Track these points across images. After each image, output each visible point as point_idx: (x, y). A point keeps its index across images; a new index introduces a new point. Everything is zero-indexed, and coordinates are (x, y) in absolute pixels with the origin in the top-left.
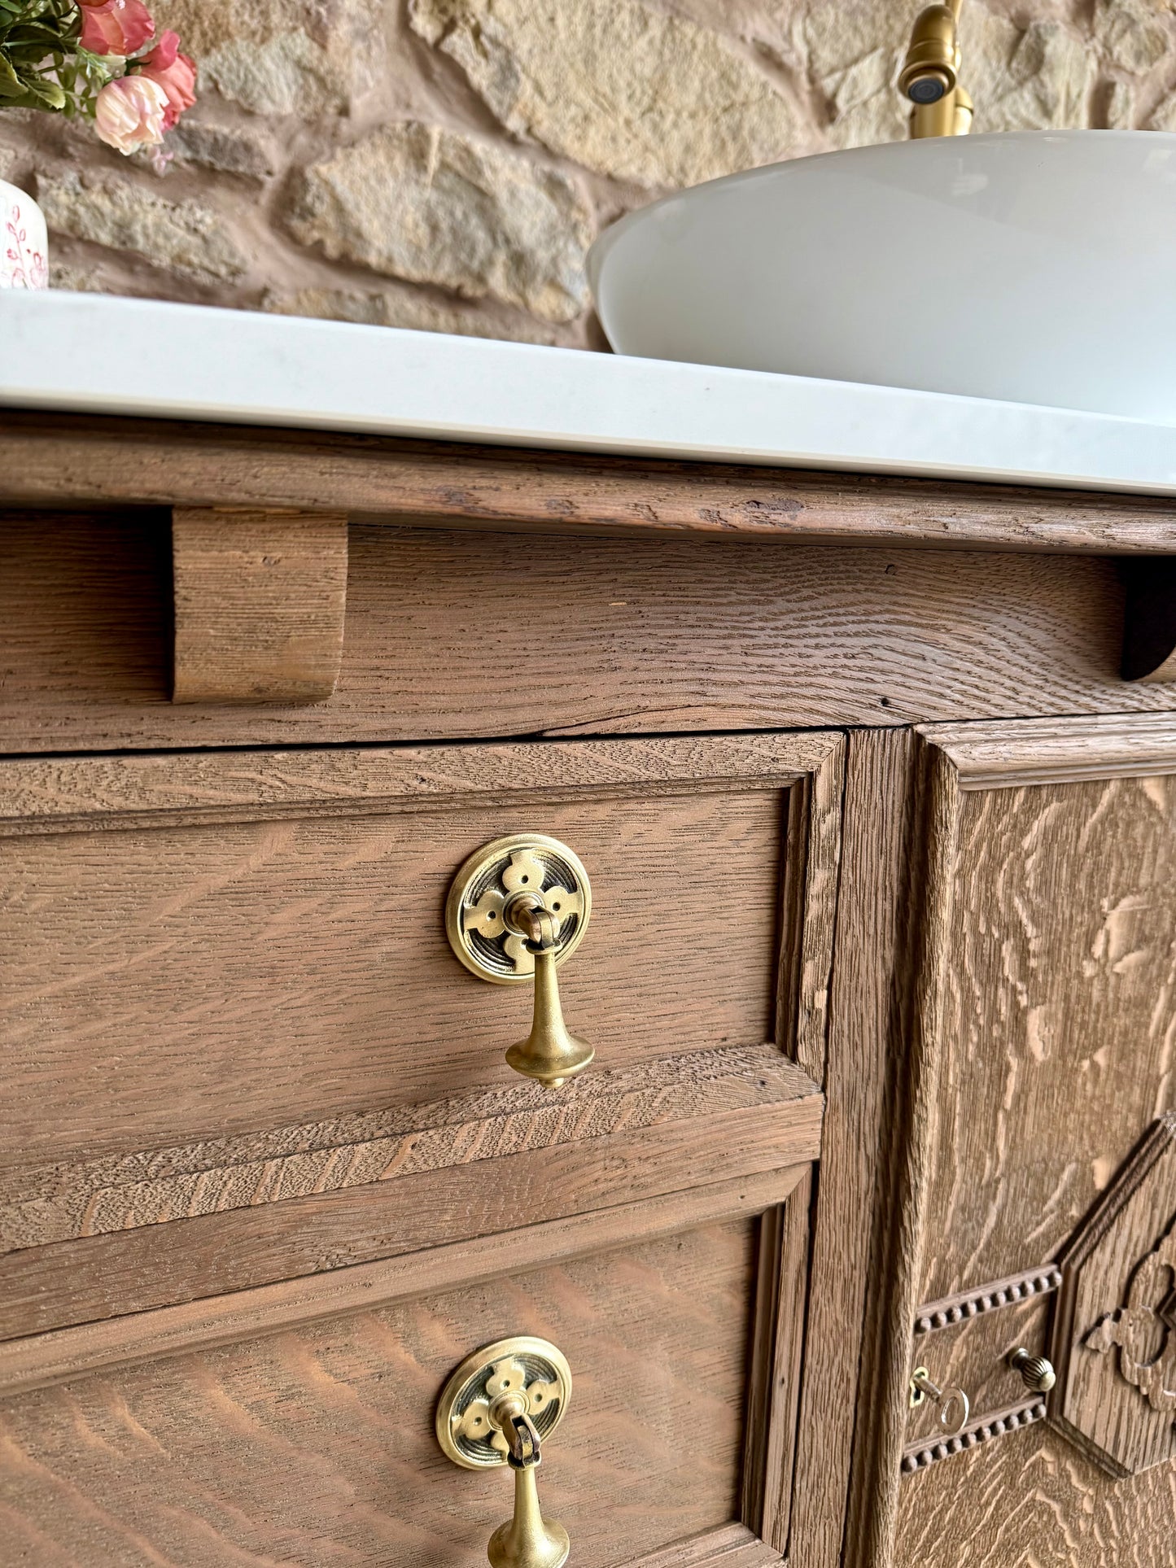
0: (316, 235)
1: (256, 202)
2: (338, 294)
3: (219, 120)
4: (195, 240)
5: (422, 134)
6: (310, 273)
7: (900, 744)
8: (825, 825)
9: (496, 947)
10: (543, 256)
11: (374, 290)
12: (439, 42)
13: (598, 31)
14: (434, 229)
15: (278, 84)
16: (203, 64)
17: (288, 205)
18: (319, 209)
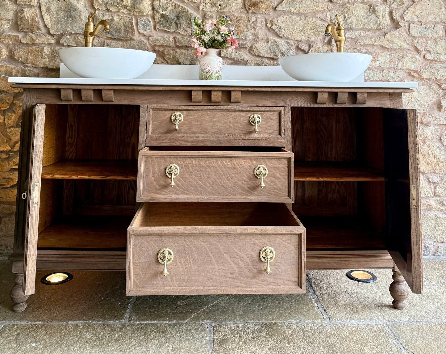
0: (254, 53)
1: (247, 50)
2: (257, 60)
3: (242, 42)
4: (239, 56)
5: (268, 39)
6: (253, 58)
8: (283, 115)
9: (253, 122)
10: (286, 52)
11: (262, 59)
12: (270, 27)
13: (294, 21)
14: (270, 50)
15: (249, 36)
16: (240, 36)
17: (251, 50)
18: (255, 50)
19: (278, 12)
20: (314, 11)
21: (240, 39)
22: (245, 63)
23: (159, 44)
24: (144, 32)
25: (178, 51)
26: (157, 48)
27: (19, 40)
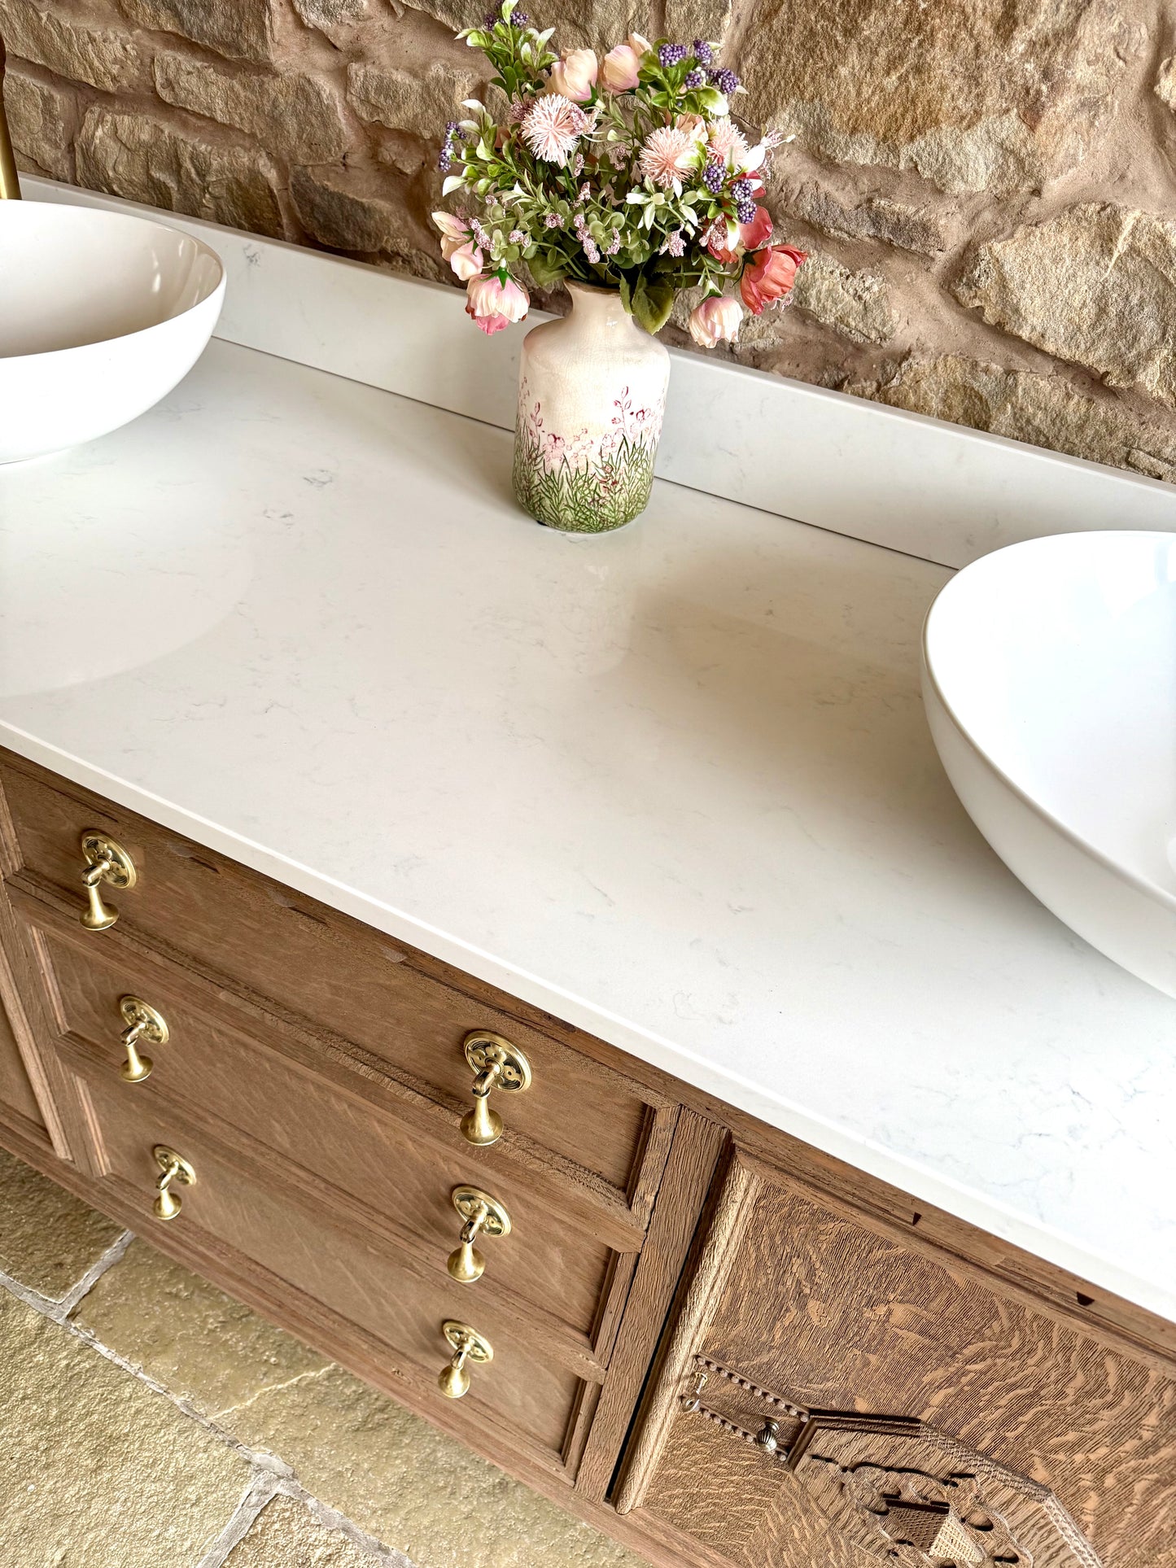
0: (977, 303)
1: (928, 270)
2: (975, 365)
3: (908, 201)
4: (857, 306)
6: (964, 334)
11: (1015, 365)
14: (1102, 311)
15: (975, 165)
16: (906, 151)
17: (960, 272)
18: (984, 283)
21: (897, 175)
22: (886, 366)
24: (323, 23)
26: (391, 151)
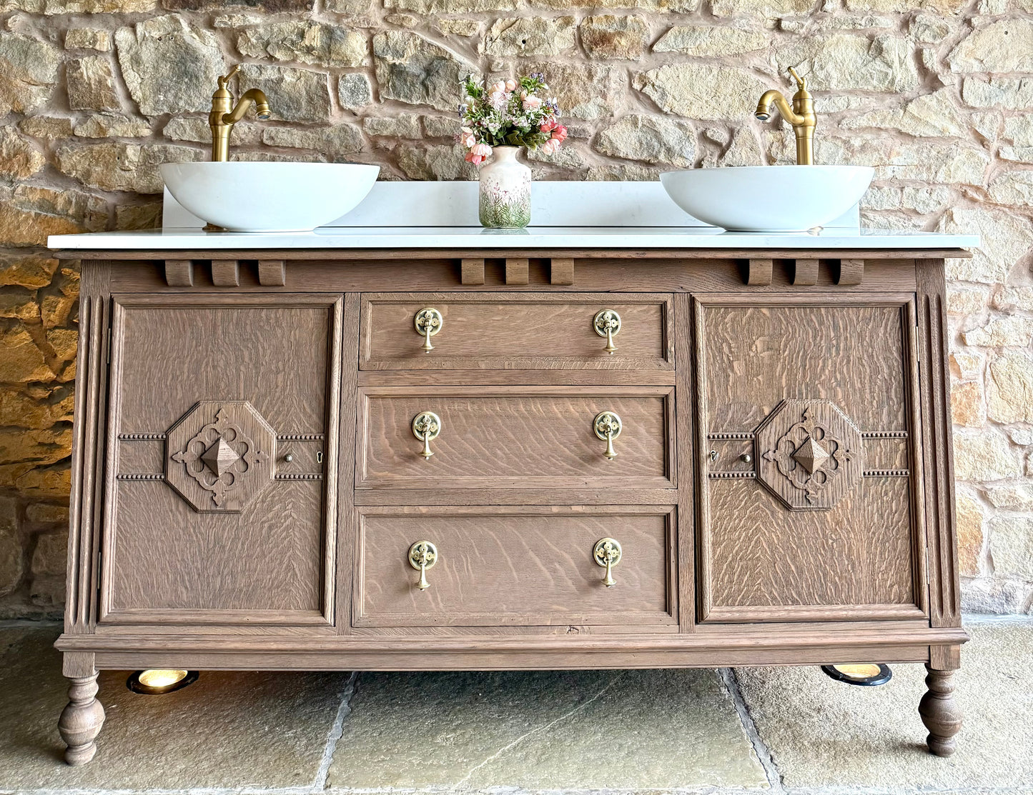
0: (604, 150)
1: (587, 144)
2: (610, 168)
4: (569, 157)
5: (636, 117)
6: (602, 161)
7: (686, 297)
8: (670, 312)
9: (602, 329)
10: (677, 148)
11: (622, 164)
12: (642, 89)
13: (694, 77)
14: (641, 144)
15: (593, 112)
16: (572, 111)
17: (596, 142)
18: (605, 143)
19: (659, 56)
20: (741, 51)
21: (570, 119)
22: (582, 174)
23: (385, 133)
24: (352, 107)
25: (430, 148)
26: (382, 143)
27: (69, 129)
